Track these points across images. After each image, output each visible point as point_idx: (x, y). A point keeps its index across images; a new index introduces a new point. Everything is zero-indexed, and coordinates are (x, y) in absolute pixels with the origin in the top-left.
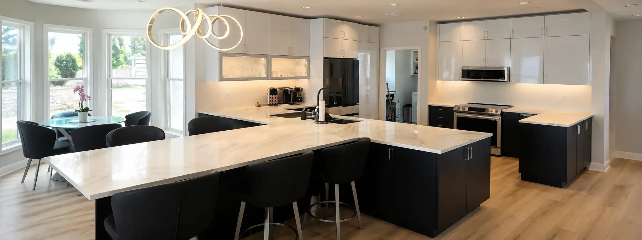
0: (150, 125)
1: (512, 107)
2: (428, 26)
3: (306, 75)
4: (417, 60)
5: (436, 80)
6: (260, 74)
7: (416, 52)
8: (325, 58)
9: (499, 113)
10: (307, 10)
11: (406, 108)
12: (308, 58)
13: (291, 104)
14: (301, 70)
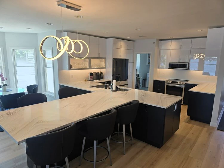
0: (38, 92)
1: (189, 81)
2: (155, 41)
3: (105, 67)
4: (150, 58)
5: (157, 69)
6: (86, 67)
7: (149, 54)
8: (113, 59)
9: (184, 84)
10: (105, 34)
11: (144, 80)
12: (105, 58)
13: (99, 80)
14: (103, 64)
